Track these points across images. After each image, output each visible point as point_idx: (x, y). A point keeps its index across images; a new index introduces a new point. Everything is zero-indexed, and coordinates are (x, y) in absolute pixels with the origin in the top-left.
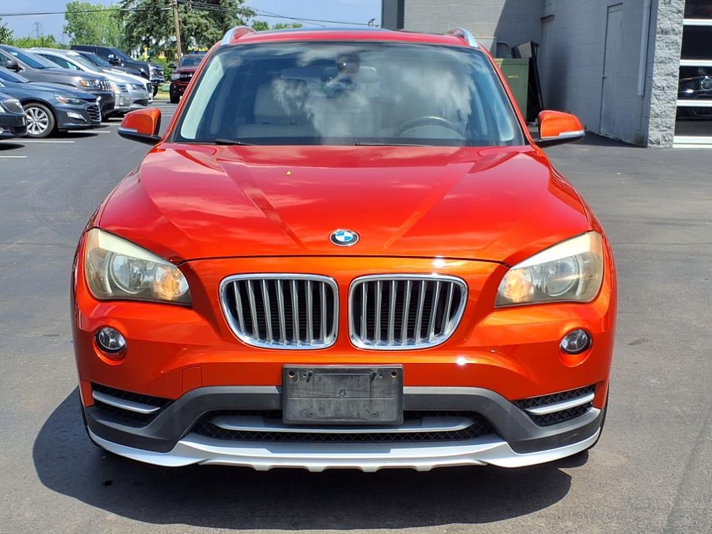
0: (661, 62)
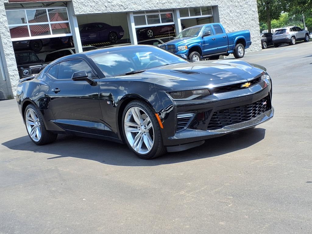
0: (10, 66)
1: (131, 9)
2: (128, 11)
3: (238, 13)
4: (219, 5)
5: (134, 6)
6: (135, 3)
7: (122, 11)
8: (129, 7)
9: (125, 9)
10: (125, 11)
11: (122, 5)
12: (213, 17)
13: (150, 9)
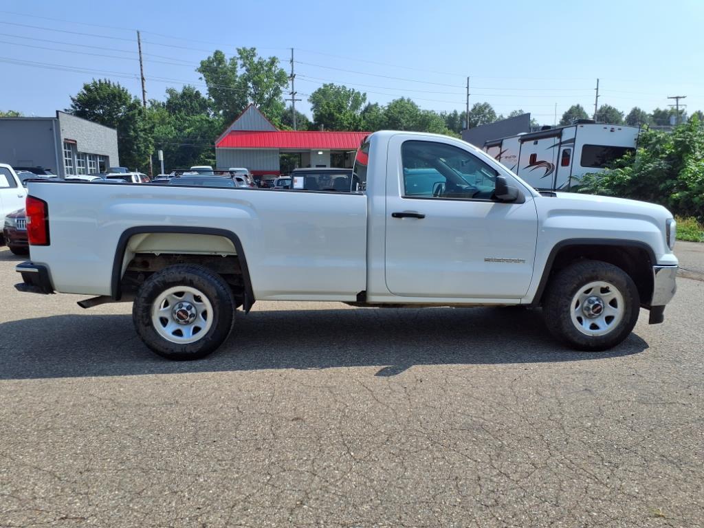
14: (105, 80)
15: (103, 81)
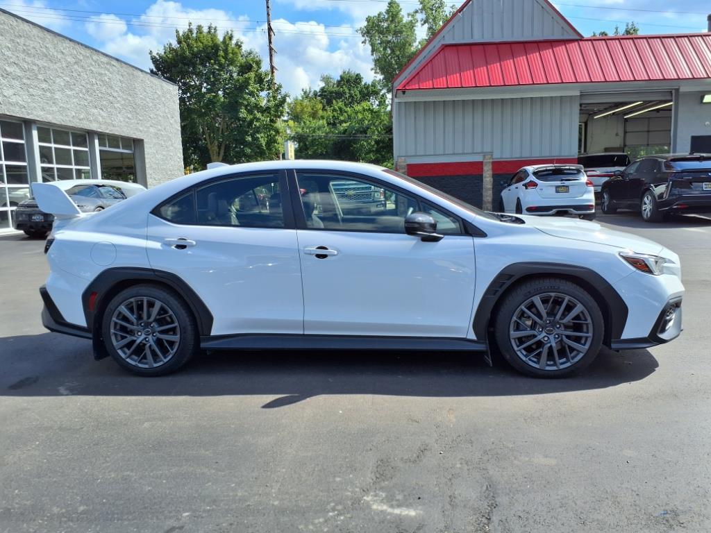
1: (38, 117)
2: (33, 118)
3: (164, 156)
4: (145, 140)
5: (42, 113)
6: (43, 109)
7: (24, 117)
8: (35, 113)
9: (28, 114)
10: (27, 117)
11: (24, 107)
12: (134, 154)
13: (63, 123)
14: (210, 28)
15: (205, 30)
